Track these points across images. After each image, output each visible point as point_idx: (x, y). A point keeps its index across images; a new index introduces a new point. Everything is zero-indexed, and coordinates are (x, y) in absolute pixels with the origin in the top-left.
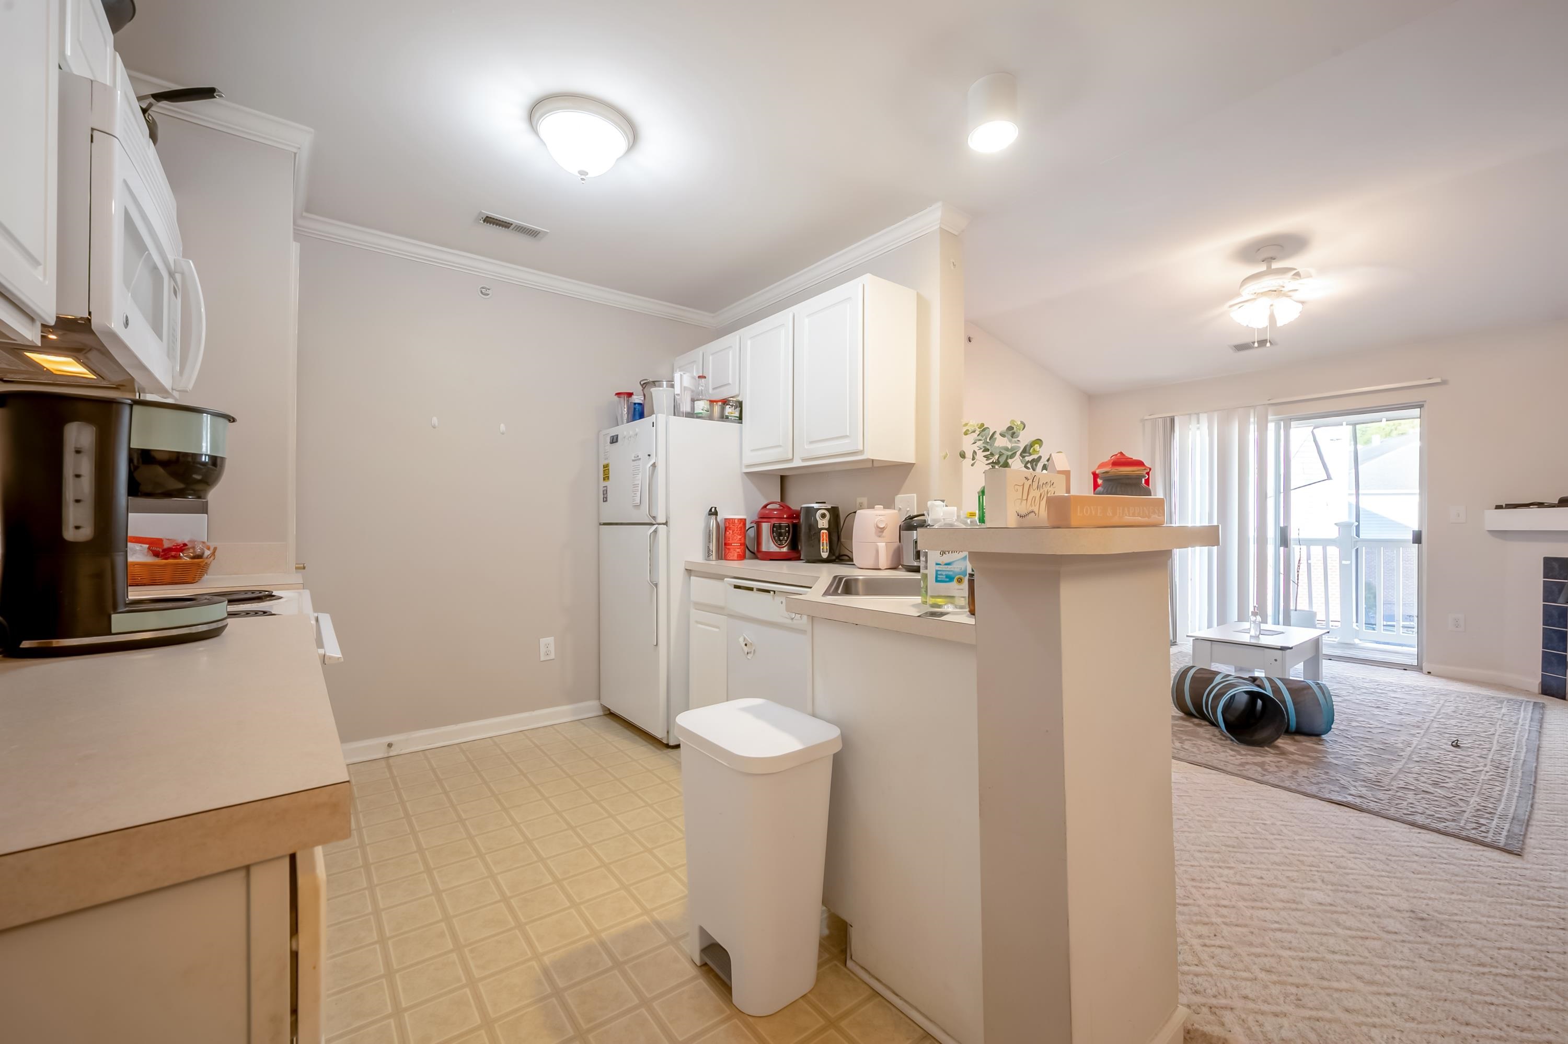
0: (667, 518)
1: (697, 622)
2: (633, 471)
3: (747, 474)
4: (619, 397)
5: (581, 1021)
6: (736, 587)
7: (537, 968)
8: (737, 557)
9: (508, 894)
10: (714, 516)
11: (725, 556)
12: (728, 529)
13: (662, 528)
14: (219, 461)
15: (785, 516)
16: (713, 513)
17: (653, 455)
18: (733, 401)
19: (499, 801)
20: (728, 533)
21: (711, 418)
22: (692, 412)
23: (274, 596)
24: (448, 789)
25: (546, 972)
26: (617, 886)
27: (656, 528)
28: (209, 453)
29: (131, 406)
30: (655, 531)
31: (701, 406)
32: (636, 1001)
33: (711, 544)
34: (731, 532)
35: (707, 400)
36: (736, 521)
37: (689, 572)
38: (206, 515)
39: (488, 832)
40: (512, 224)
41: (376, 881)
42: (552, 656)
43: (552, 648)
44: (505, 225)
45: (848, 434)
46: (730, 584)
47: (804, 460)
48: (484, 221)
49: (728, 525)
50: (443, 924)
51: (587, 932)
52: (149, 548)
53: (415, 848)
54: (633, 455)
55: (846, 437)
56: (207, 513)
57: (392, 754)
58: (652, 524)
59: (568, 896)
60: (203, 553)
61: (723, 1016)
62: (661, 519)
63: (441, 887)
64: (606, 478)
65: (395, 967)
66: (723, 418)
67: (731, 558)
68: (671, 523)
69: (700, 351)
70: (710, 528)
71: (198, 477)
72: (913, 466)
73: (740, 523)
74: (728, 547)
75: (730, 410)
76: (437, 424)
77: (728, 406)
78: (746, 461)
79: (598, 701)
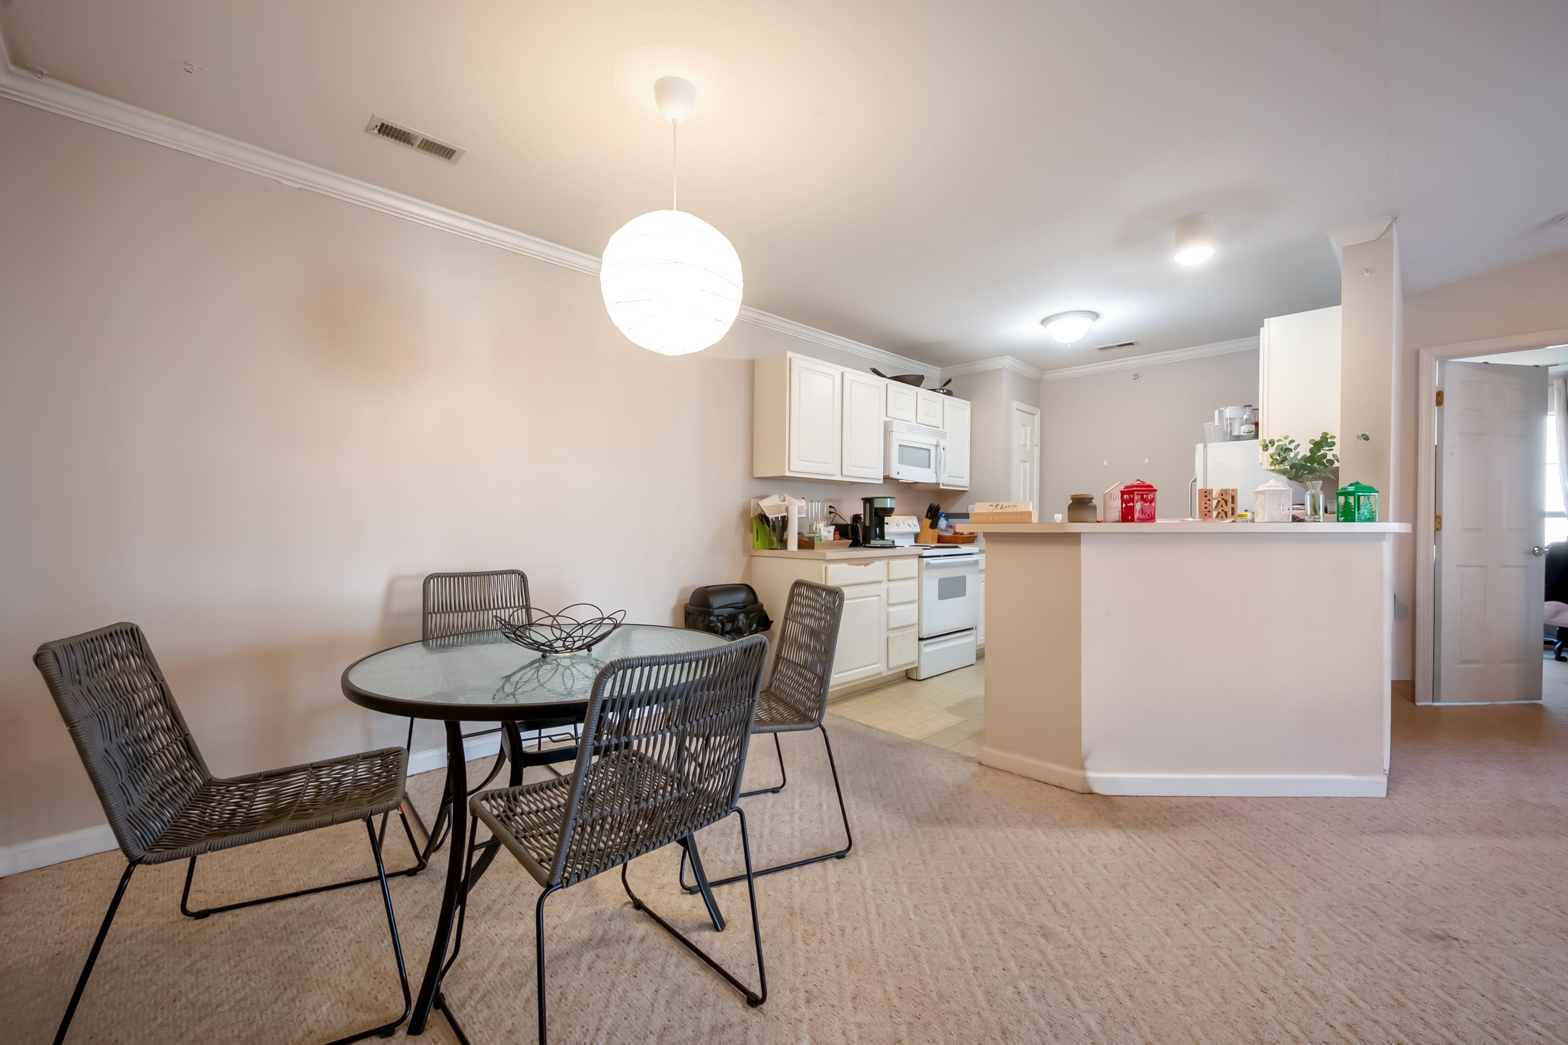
21: (1255, 436)
22: (1240, 435)
31: (1244, 429)
35: (1250, 424)
48: (1101, 350)
76: (1106, 465)
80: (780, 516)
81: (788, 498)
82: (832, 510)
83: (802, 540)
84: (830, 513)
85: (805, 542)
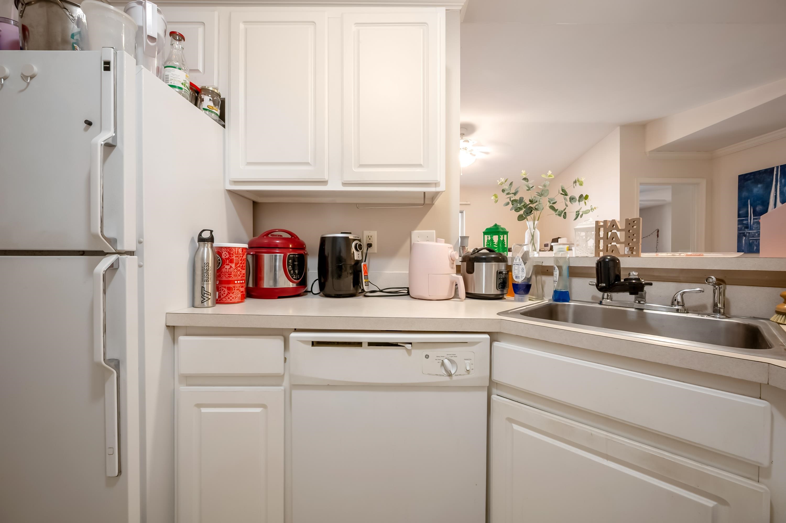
0: (140, 242)
3: (233, 192)
6: (315, 344)
8: (240, 299)
10: (209, 244)
11: (226, 297)
12: (228, 262)
13: (127, 260)
16: (207, 238)
18: (213, 92)
20: (229, 267)
27: (118, 259)
30: (116, 264)
31: (179, 78)
33: (207, 283)
34: (233, 265)
35: (185, 74)
36: (240, 251)
37: (172, 329)
49: (229, 256)
62: (131, 245)
67: (232, 300)
70: (203, 260)
74: (229, 286)
75: (210, 103)
77: (206, 97)
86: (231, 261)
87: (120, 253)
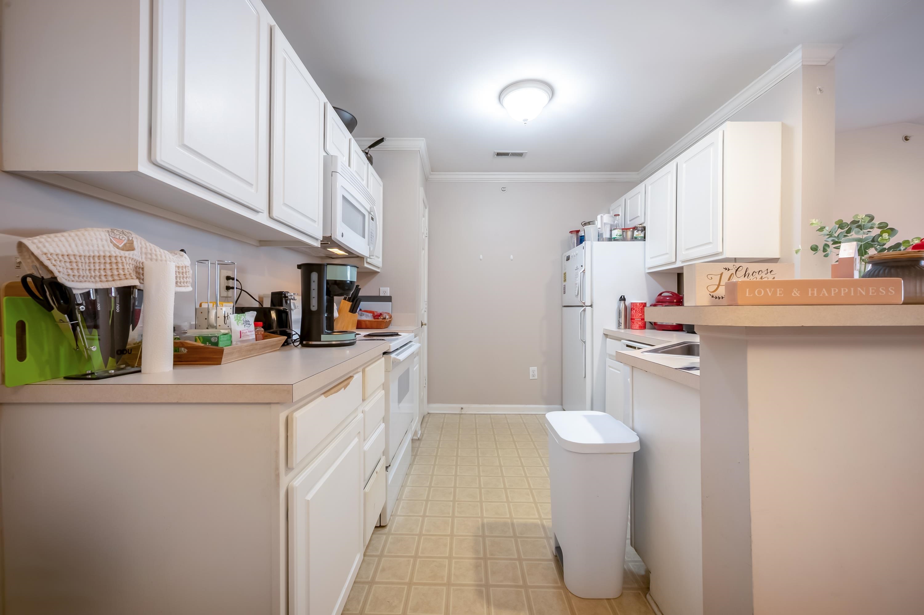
0: (592, 302)
1: (610, 366)
2: (576, 275)
3: (649, 273)
4: (572, 234)
5: (488, 553)
6: (628, 346)
7: (480, 522)
8: (639, 328)
9: (482, 486)
10: (623, 301)
11: (631, 326)
12: (632, 309)
13: (588, 309)
14: (353, 283)
15: (675, 301)
16: (623, 299)
17: (583, 266)
18: (639, 227)
19: (496, 444)
20: (632, 312)
21: (624, 239)
22: (611, 238)
23: (399, 334)
24: (478, 433)
25: (483, 525)
26: (532, 500)
27: (585, 308)
28: (350, 280)
29: (327, 265)
30: (584, 310)
31: (616, 233)
32: (516, 557)
33: (621, 318)
34: (635, 311)
35: (620, 229)
36: (638, 305)
37: (606, 335)
38: (391, 303)
39: (486, 457)
40: (509, 153)
41: (437, 463)
42: (536, 377)
43: (536, 373)
44: (506, 154)
45: (711, 241)
46: (624, 344)
47: (683, 262)
48: (497, 155)
49: (632, 307)
50: (453, 489)
51: (508, 516)
52: (373, 315)
53: (455, 455)
54: (576, 266)
55: (710, 243)
56: (391, 302)
57: (463, 413)
58: (582, 306)
59: (507, 497)
60: (386, 317)
61: (556, 585)
62: (588, 303)
63: (458, 474)
64: (565, 280)
65: (430, 499)
66: (634, 239)
67: (635, 328)
68: (594, 306)
69: (623, 199)
70: (620, 308)
71: (347, 288)
72: (779, 260)
73: (641, 306)
74: (632, 321)
75: (637, 233)
76: (482, 258)
77: (636, 231)
78: (648, 265)
79: (561, 406)
80: (113, 285)
81: (138, 242)
82: (231, 283)
83: (183, 345)
84: (228, 288)
85: (193, 349)
86: (634, 309)
87: (586, 306)
